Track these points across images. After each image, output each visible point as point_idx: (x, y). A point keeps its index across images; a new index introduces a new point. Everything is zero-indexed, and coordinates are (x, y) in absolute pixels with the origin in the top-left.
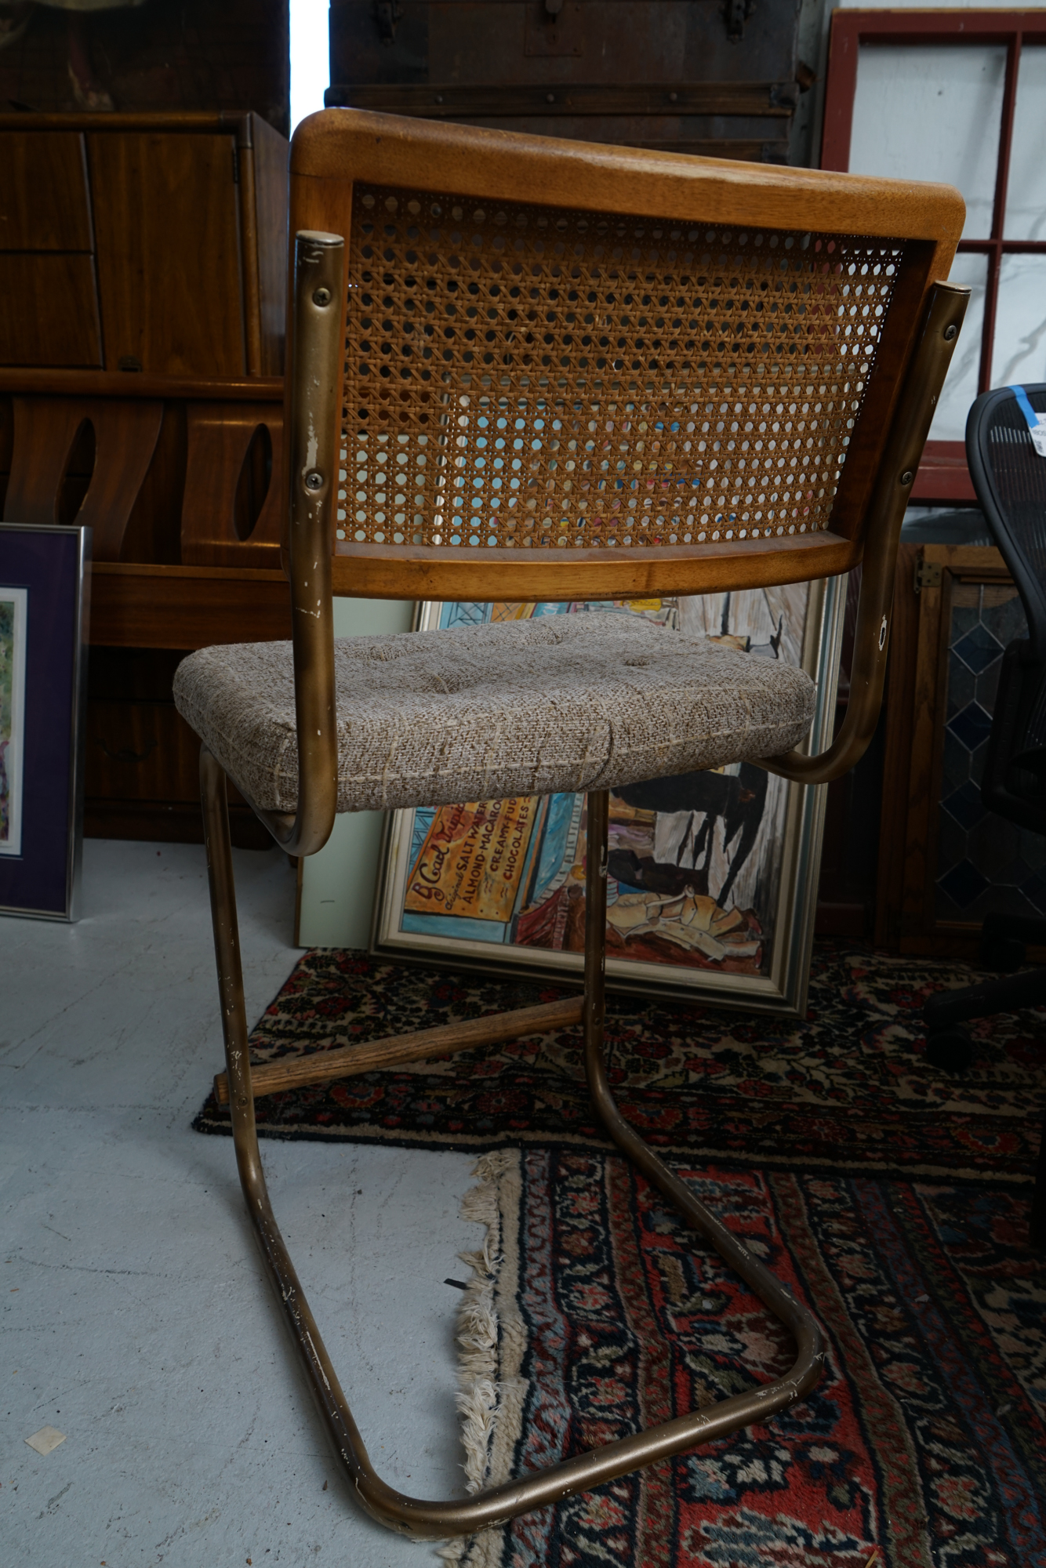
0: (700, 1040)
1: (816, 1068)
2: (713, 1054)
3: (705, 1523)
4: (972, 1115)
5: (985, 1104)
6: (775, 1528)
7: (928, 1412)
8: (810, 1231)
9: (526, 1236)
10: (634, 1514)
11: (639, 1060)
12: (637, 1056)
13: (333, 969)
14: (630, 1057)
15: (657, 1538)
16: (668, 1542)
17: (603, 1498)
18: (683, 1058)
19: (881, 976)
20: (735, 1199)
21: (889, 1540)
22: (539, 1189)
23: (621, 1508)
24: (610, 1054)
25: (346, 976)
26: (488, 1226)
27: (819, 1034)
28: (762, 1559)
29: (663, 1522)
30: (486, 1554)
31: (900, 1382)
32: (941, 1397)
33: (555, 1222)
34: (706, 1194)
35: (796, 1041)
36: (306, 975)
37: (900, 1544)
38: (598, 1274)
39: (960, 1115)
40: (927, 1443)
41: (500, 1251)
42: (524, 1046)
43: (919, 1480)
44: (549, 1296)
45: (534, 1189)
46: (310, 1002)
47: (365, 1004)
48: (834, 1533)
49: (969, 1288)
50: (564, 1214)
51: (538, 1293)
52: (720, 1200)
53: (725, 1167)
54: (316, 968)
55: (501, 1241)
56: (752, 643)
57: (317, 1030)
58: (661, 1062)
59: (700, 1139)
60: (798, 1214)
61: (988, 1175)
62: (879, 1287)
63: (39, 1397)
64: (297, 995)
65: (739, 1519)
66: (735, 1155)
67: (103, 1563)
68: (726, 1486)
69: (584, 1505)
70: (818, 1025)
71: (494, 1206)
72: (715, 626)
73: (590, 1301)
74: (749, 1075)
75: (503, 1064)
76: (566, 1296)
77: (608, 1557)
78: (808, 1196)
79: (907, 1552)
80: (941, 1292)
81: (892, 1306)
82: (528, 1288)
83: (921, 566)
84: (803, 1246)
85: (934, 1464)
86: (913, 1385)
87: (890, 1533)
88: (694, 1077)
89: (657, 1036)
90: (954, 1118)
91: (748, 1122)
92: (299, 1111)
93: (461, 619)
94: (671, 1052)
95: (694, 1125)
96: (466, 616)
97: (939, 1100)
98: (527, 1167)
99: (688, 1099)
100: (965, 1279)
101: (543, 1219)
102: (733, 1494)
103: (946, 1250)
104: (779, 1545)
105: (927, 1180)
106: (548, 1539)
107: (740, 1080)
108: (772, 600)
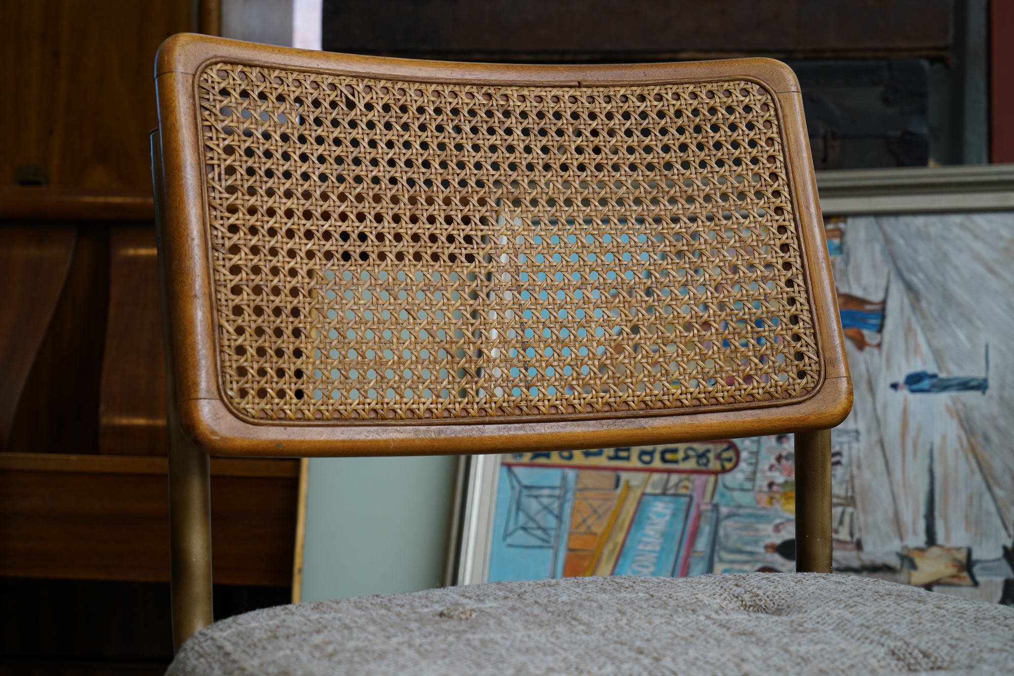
56: (975, 556)
72: (915, 533)
93: (524, 529)
96: (531, 524)
108: (999, 492)
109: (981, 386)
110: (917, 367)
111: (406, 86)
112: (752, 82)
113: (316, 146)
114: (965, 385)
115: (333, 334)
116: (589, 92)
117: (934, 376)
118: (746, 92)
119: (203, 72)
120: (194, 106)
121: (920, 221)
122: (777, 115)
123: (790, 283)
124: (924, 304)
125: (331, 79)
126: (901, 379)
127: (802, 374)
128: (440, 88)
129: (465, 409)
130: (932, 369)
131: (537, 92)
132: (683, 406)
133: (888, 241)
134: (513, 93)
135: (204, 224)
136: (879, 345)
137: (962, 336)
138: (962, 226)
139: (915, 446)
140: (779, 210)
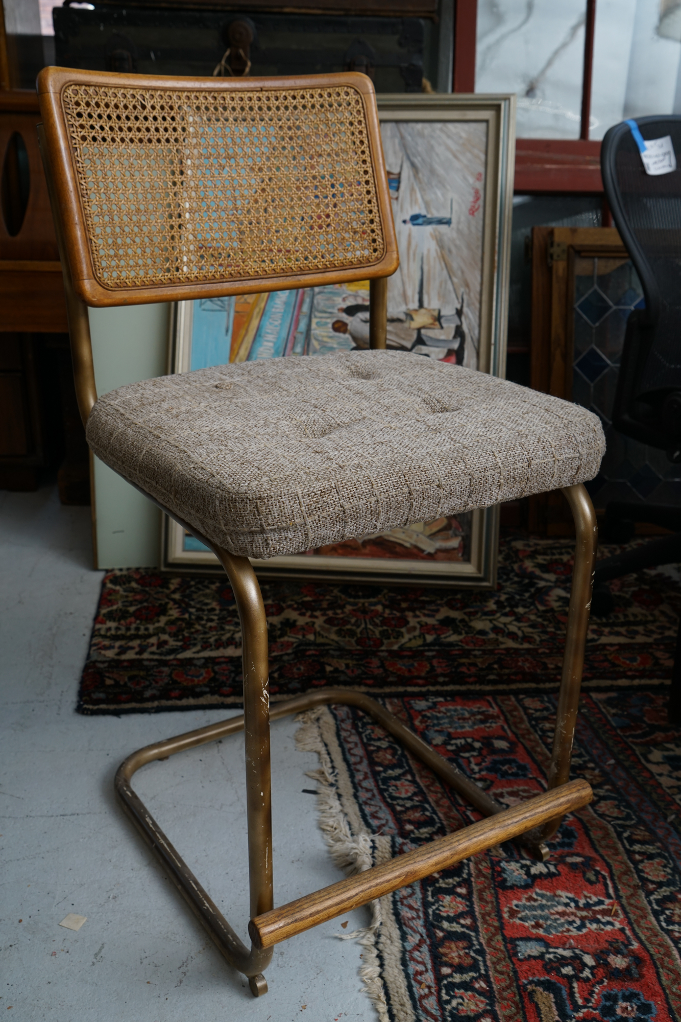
0: (426, 612)
1: (510, 623)
2: (438, 620)
3: (515, 902)
4: (619, 644)
5: (625, 636)
6: (556, 899)
7: (628, 826)
8: (532, 730)
9: (348, 756)
10: (472, 903)
11: (387, 630)
12: (385, 628)
13: (134, 585)
14: (380, 629)
15: (489, 915)
16: (496, 916)
17: (452, 896)
18: (418, 626)
19: (540, 554)
20: (479, 717)
21: (622, 897)
22: (347, 725)
23: (464, 901)
24: (366, 628)
25: (147, 589)
26: (319, 753)
27: (507, 599)
28: (553, 917)
29: (490, 905)
30: (390, 938)
31: (607, 813)
32: (634, 817)
33: (365, 746)
34: (460, 716)
35: (492, 606)
36: (116, 592)
37: (628, 898)
38: (404, 774)
39: (611, 645)
40: (631, 846)
41: (333, 767)
42: (303, 628)
43: (631, 865)
44: (376, 792)
45: (343, 725)
46: (127, 612)
47: (171, 609)
48: (590, 898)
49: (638, 753)
50: (370, 739)
51: (368, 790)
52: (469, 718)
53: (466, 696)
54: (120, 585)
55: (332, 761)
56: (442, 313)
57: (142, 632)
58: (403, 630)
59: (447, 679)
60: (522, 721)
61: (636, 682)
62: (583, 759)
63: (54, 898)
64: (115, 607)
65: (534, 896)
66: (472, 687)
67: (148, 982)
68: (525, 877)
69: (441, 903)
70: (505, 593)
71: (319, 739)
72: (413, 302)
73: (403, 791)
74: (467, 633)
75: (293, 643)
76: (386, 790)
77: (463, 930)
78: (526, 709)
79: (632, 901)
80: (621, 757)
81: (593, 769)
82: (360, 789)
83: (552, 245)
84: (530, 740)
85: (637, 857)
86: (616, 813)
87: (621, 893)
88: (430, 638)
89: (395, 612)
90: (608, 648)
91: (475, 665)
92: (154, 692)
94: (407, 622)
95: (439, 671)
97: (596, 637)
98: (335, 712)
99: (430, 654)
100: (634, 747)
101: (356, 744)
102: (529, 881)
103: (619, 731)
104: (560, 908)
105: (598, 689)
106: (425, 926)
107: (461, 637)
108: (455, 280)
109: (448, 222)
110: (416, 211)
111: (171, 94)
112: (351, 87)
113: (128, 133)
114: (440, 222)
115: (146, 240)
116: (266, 94)
117: (425, 216)
118: (347, 94)
119: (65, 91)
120: (62, 112)
121: (419, 126)
122: (363, 107)
123: (370, 202)
124: (420, 175)
125: (132, 92)
126: (408, 218)
127: (375, 250)
128: (189, 94)
129: (213, 276)
130: (423, 212)
131: (240, 94)
132: (318, 268)
133: (402, 138)
134: (227, 96)
135: (76, 182)
136: (397, 199)
137: (439, 194)
138: (441, 130)
139: (414, 255)
140: (364, 162)
